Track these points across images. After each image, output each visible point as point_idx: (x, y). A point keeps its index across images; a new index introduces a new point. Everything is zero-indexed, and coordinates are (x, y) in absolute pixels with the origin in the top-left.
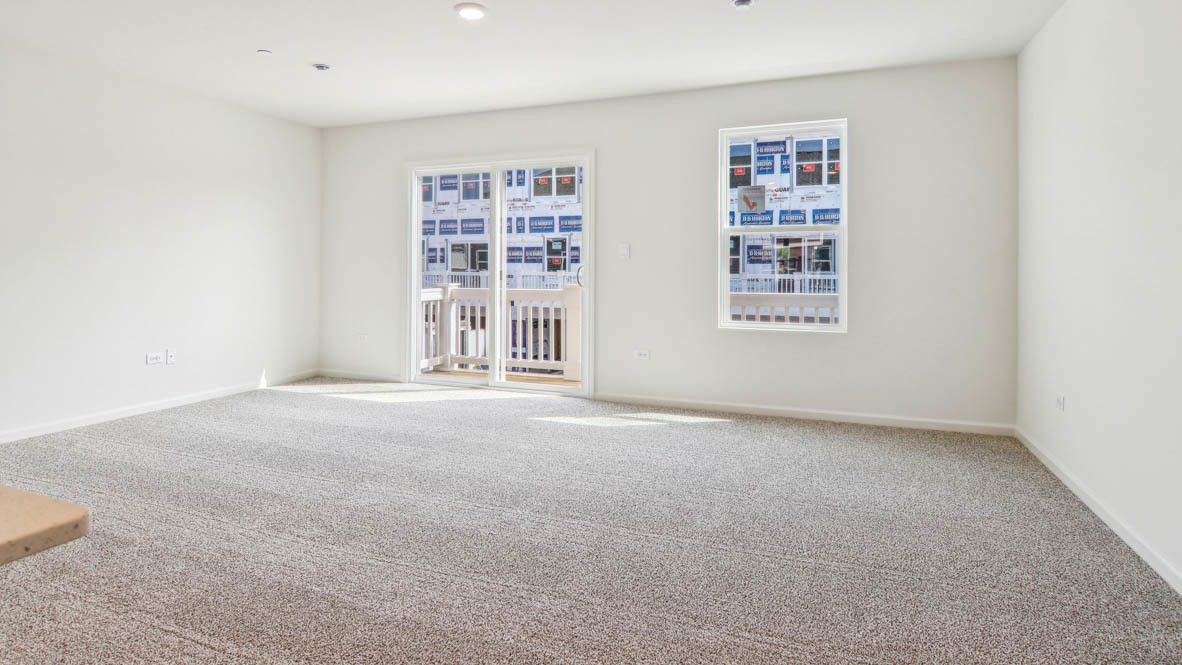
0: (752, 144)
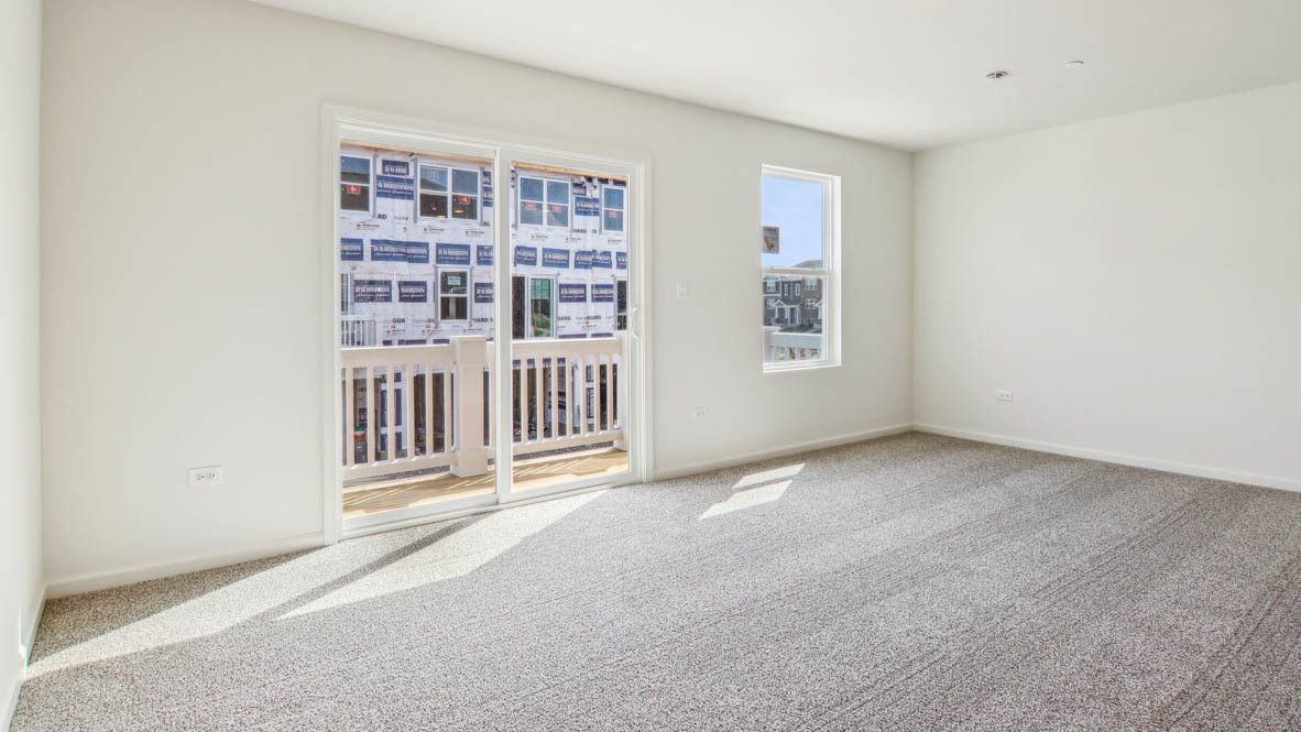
0: (479, 172)
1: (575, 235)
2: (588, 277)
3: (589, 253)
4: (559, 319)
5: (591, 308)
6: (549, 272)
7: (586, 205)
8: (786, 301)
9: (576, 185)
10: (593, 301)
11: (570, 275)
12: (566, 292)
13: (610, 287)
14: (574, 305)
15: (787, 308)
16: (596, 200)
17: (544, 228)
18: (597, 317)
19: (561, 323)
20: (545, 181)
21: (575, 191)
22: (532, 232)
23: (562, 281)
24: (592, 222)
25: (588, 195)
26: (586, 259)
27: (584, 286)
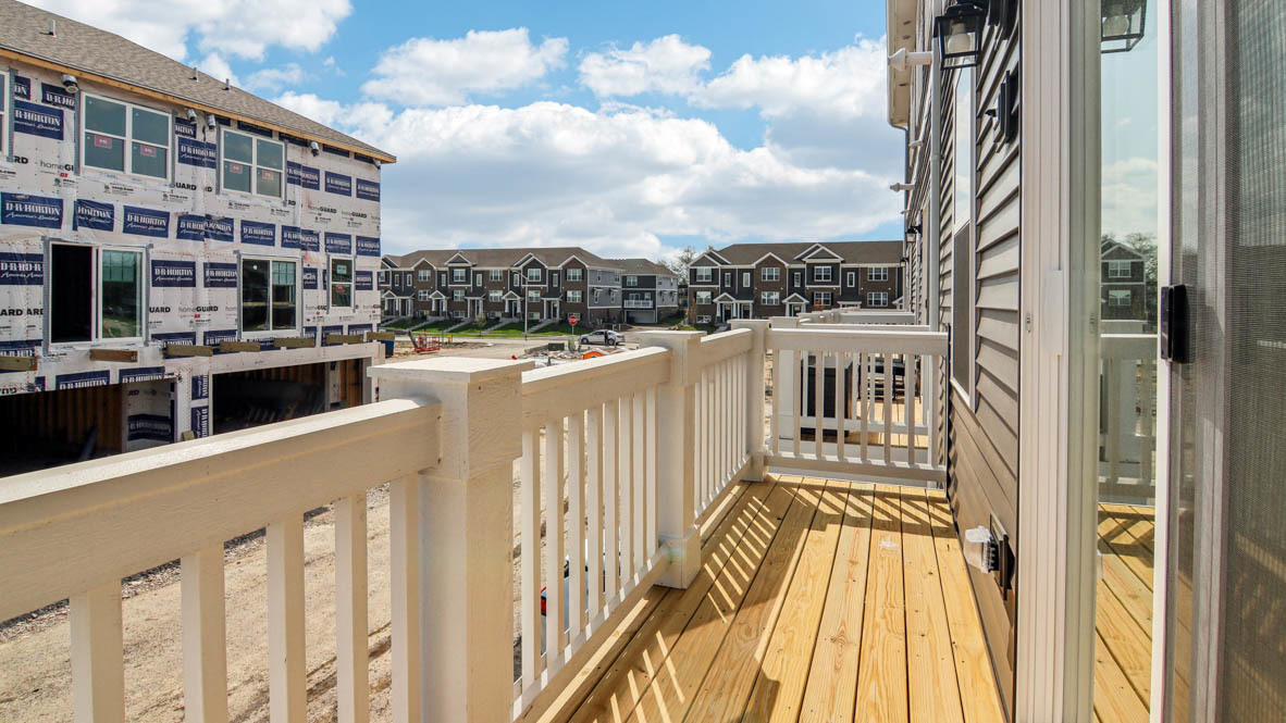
1: (177, 192)
2: (201, 252)
3: (199, 219)
4: (150, 310)
5: (205, 295)
6: (136, 242)
7: (197, 151)
8: (397, 292)
9: (179, 121)
10: (206, 286)
11: (168, 248)
12: (163, 272)
13: (232, 267)
14: (176, 291)
15: (398, 299)
16: (212, 147)
17: (127, 176)
18: (213, 309)
19: (153, 317)
20: (129, 108)
21: (178, 128)
22: (108, 181)
23: (155, 256)
24: (205, 175)
25: (200, 137)
26: (194, 226)
27: (192, 265)
